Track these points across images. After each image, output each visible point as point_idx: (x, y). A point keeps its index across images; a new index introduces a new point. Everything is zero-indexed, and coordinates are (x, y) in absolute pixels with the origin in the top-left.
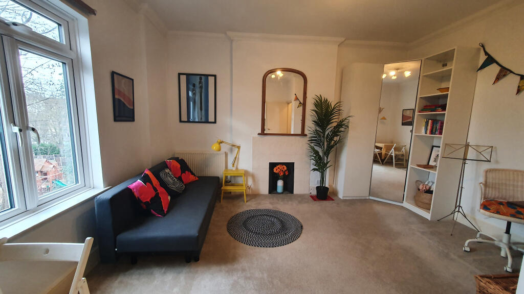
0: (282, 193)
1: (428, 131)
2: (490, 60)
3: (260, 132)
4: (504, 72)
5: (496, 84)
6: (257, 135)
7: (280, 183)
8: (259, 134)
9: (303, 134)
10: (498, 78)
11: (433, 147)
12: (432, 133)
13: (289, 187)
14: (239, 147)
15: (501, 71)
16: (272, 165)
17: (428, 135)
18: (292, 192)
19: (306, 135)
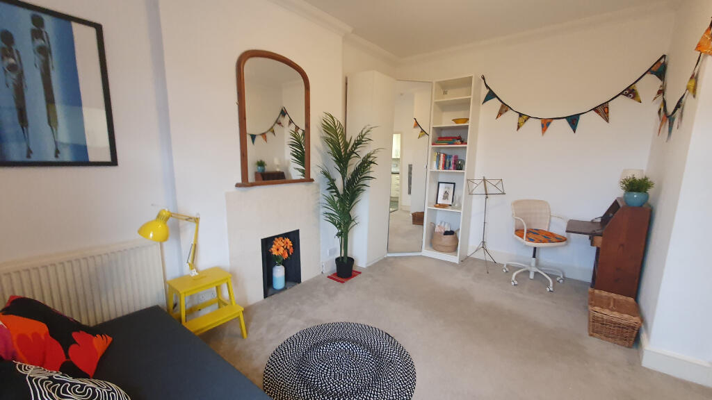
0: (285, 289)
1: (441, 166)
2: (491, 95)
3: (240, 181)
4: (505, 108)
5: (499, 118)
6: (234, 189)
7: (279, 272)
8: (238, 185)
9: (307, 179)
10: (500, 114)
11: (439, 183)
12: (444, 167)
13: (293, 276)
14: (196, 220)
15: (502, 107)
16: (267, 243)
17: (441, 169)
18: (298, 281)
19: (312, 180)
